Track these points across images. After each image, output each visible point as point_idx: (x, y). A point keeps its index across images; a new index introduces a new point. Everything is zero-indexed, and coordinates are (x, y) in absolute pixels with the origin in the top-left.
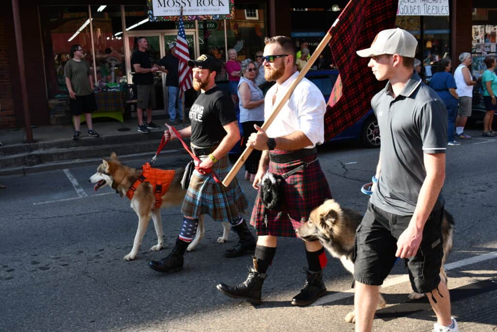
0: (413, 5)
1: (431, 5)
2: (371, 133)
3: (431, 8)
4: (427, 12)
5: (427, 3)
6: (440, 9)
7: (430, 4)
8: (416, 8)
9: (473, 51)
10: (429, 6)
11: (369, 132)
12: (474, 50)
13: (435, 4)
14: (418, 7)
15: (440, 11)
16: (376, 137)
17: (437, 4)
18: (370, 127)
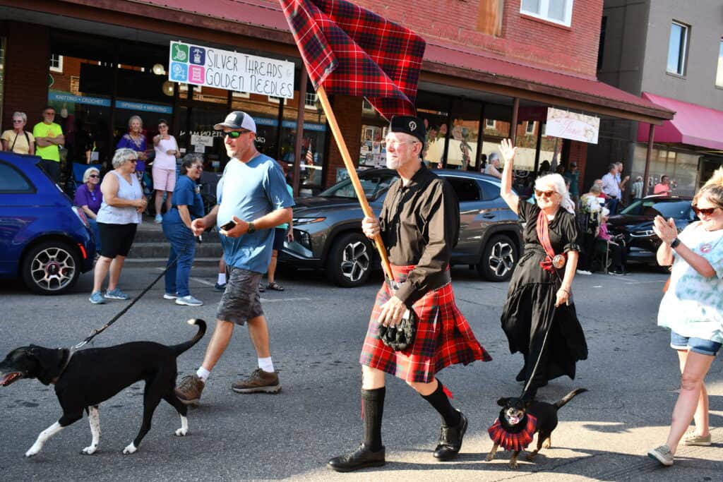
0: (231, 74)
1: (264, 79)
2: (40, 268)
3: (263, 84)
4: (256, 87)
5: (256, 75)
6: (279, 87)
7: (261, 77)
8: (237, 79)
9: (361, 163)
10: (260, 80)
11: (37, 265)
12: (363, 161)
13: (270, 78)
14: (240, 78)
15: (278, 92)
16: (52, 277)
17: (275, 79)
18: (39, 258)
